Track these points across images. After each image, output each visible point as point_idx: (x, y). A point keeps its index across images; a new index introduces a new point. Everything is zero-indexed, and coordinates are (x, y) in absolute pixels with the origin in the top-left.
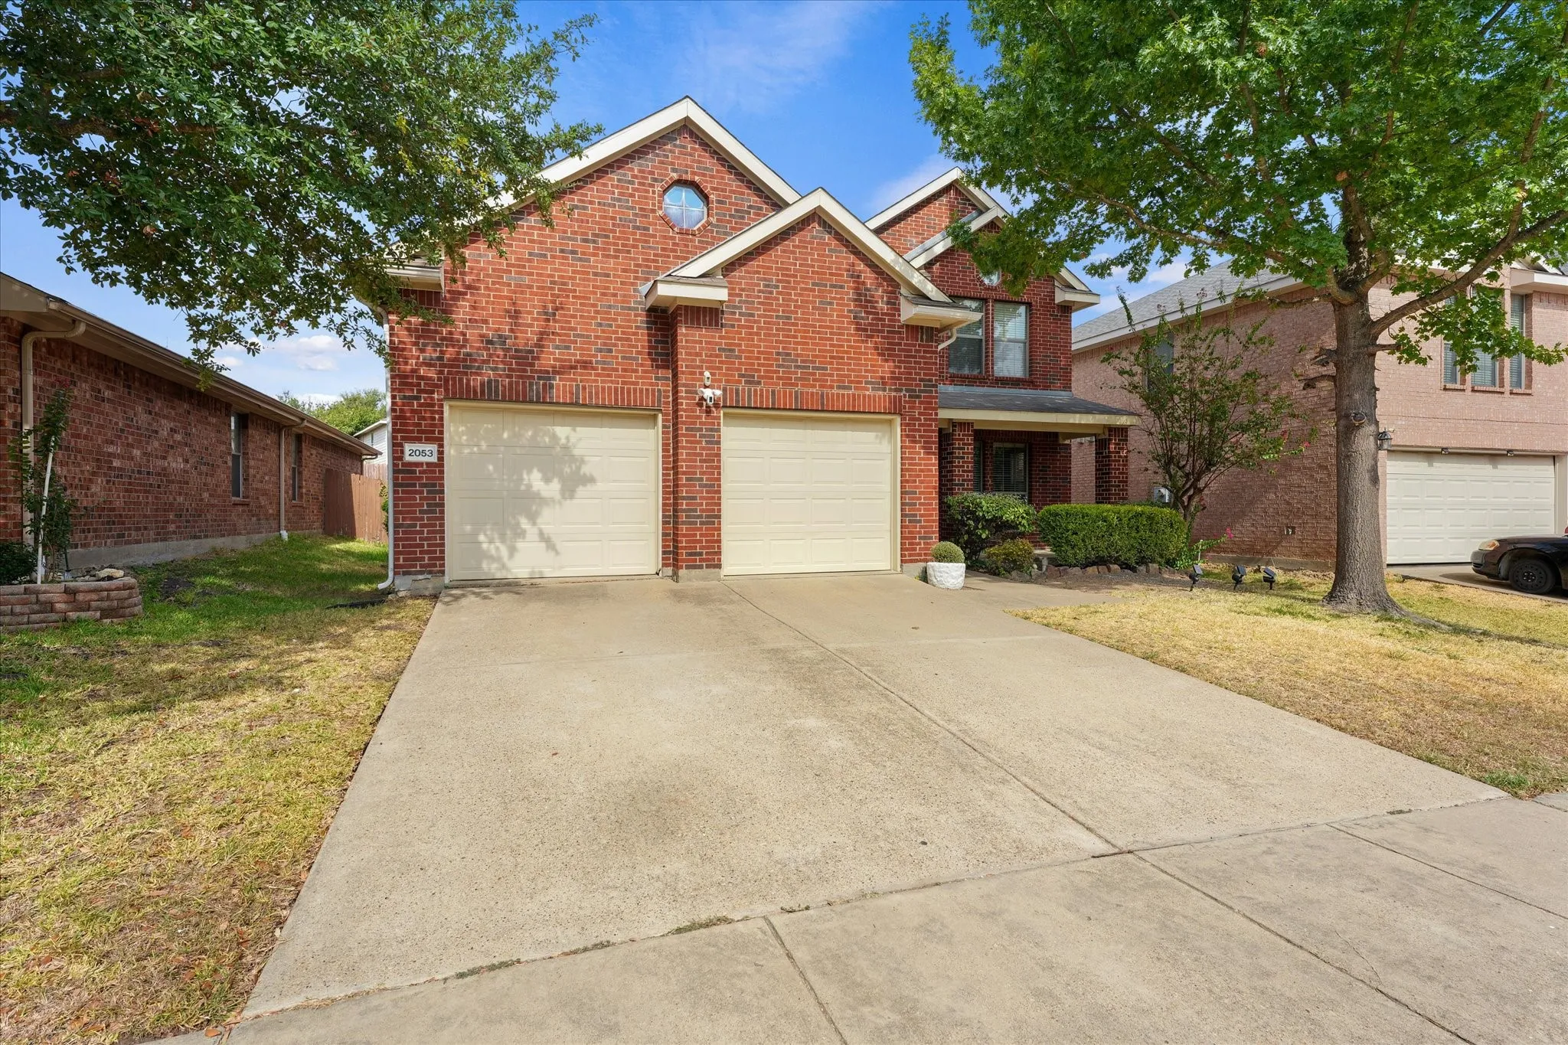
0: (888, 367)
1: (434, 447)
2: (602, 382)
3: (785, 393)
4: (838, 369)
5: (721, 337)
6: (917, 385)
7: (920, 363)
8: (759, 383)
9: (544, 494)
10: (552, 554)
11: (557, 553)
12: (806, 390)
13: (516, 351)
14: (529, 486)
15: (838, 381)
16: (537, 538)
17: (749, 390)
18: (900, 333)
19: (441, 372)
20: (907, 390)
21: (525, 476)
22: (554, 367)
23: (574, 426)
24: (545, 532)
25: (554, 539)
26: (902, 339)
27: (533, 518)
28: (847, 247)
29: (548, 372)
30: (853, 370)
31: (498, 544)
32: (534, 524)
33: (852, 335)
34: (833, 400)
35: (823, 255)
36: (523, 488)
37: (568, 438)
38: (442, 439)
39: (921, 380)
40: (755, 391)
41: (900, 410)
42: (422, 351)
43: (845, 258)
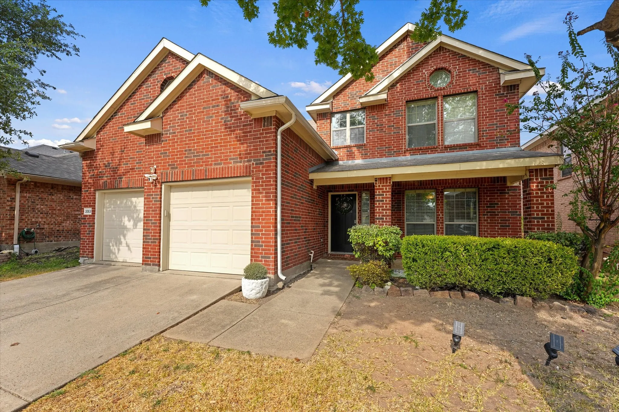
0: (243, 148)
1: (90, 209)
2: (138, 177)
3: (188, 172)
4: (215, 154)
5: (162, 147)
6: (261, 156)
7: (262, 141)
8: (177, 168)
9: (128, 227)
10: (129, 252)
11: (131, 252)
12: (198, 168)
13: (113, 168)
14: (124, 223)
15: (215, 161)
16: (126, 246)
17: (172, 172)
18: (251, 125)
19: (93, 180)
20: (254, 160)
21: (123, 219)
22: (123, 173)
23: (138, 197)
24: (128, 242)
25: (131, 246)
26: (252, 128)
27: (124, 236)
28: (220, 82)
29: (121, 175)
30: (223, 153)
31: (115, 247)
32: (125, 239)
33: (222, 132)
34: (211, 172)
35: (209, 91)
36: (122, 224)
37: (136, 202)
38: (95, 206)
39: (264, 152)
40: (175, 172)
41: (250, 173)
42: (90, 173)
43: (220, 88)
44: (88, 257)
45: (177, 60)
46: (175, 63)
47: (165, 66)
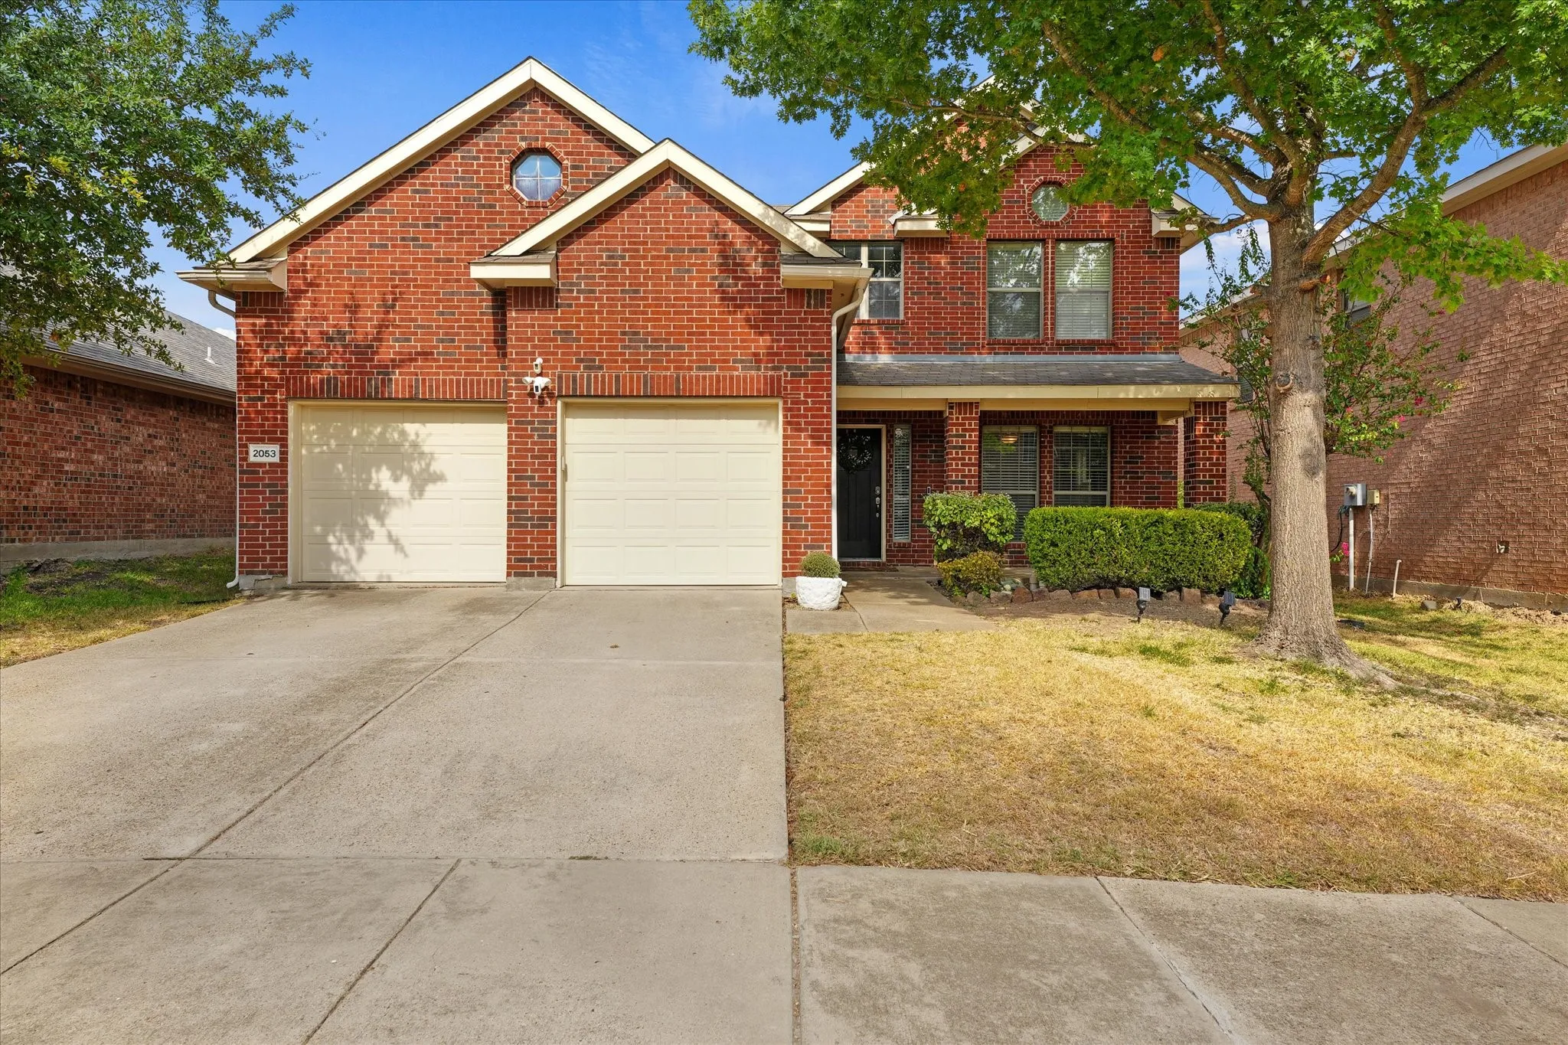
0: (764, 341)
1: (276, 448)
2: (445, 374)
3: (632, 378)
4: (698, 347)
5: (555, 319)
6: (801, 361)
7: (805, 334)
8: (601, 368)
9: (393, 494)
10: (400, 556)
11: (406, 555)
12: (658, 373)
13: (356, 346)
14: (378, 485)
15: (698, 361)
16: (385, 540)
17: (589, 377)
18: (779, 299)
19: (283, 372)
20: (788, 368)
21: (374, 475)
22: (393, 360)
23: (423, 422)
24: (394, 533)
25: (403, 541)
26: (782, 306)
27: (381, 518)
28: (708, 202)
29: (387, 367)
30: (718, 348)
31: (347, 546)
32: (383, 525)
33: (716, 306)
34: (691, 383)
35: (681, 216)
36: (372, 487)
37: (417, 435)
38: (286, 439)
39: (808, 355)
40: (596, 377)
41: (779, 392)
42: (266, 352)
43: (708, 216)
44: (271, 573)
45: (559, 113)
46: (552, 119)
47: (520, 119)
